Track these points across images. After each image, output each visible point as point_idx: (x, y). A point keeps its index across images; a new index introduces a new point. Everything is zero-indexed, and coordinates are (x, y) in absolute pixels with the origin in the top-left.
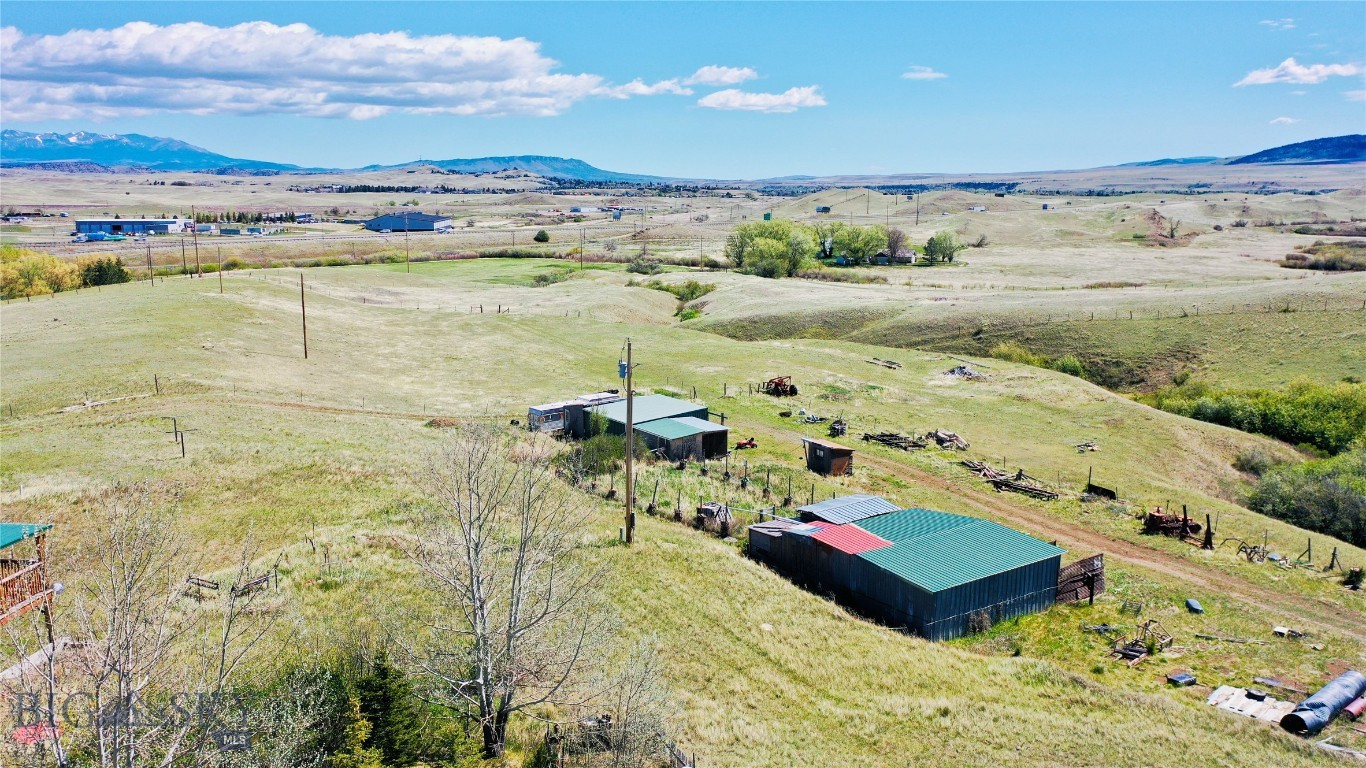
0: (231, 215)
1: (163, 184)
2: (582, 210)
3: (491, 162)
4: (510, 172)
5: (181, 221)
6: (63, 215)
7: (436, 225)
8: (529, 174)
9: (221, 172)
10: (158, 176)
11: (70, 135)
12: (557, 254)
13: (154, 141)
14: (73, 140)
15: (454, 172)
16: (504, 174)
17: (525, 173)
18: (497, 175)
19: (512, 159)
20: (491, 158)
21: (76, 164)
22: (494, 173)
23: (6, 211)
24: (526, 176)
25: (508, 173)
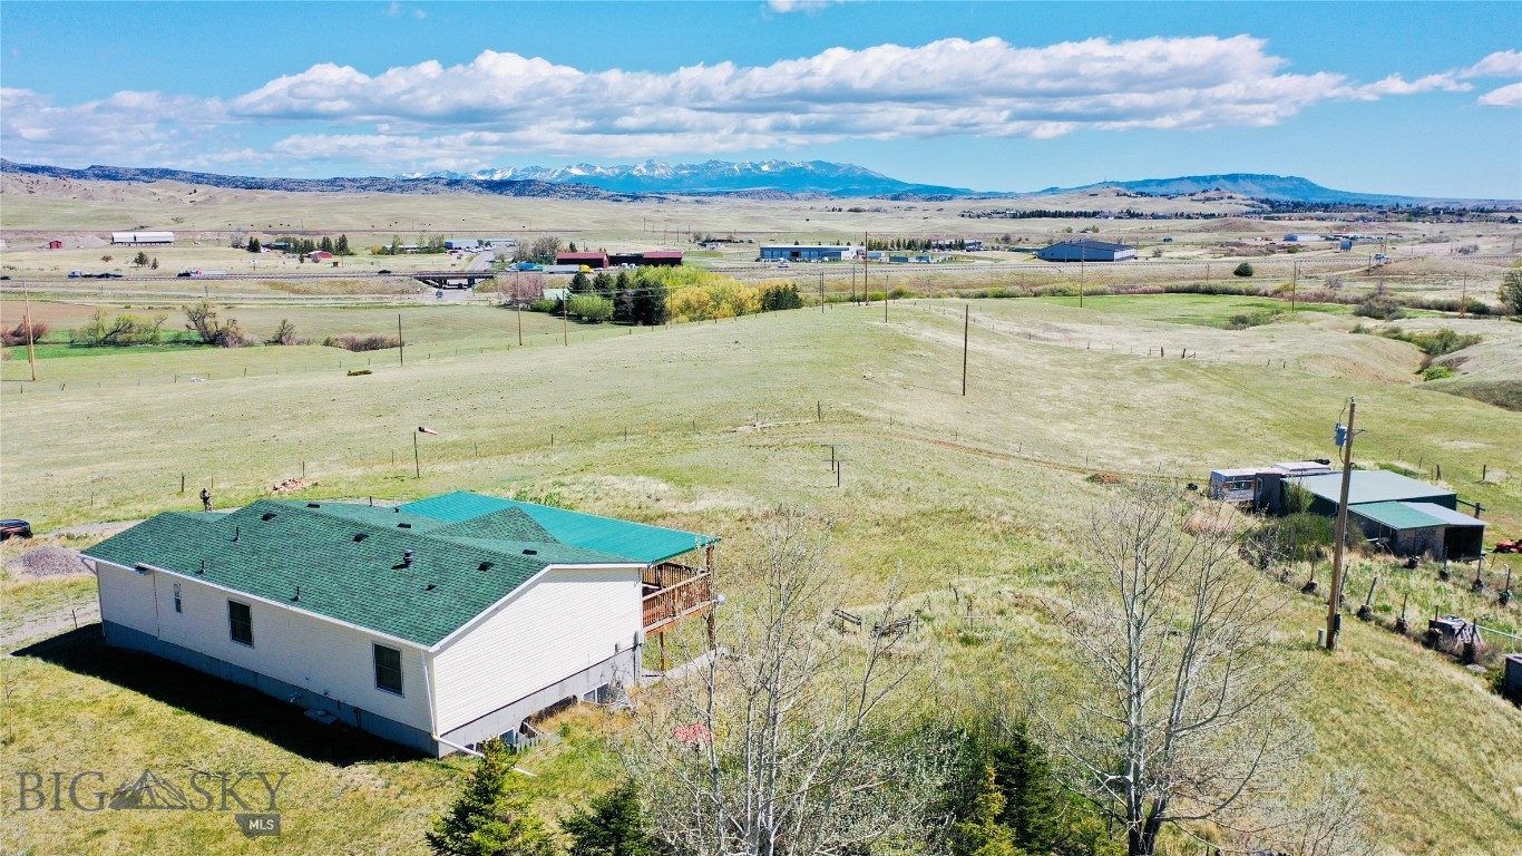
0: (902, 242)
1: (840, 210)
3: (1188, 181)
4: (1211, 194)
5: (854, 248)
6: (750, 242)
7: (1117, 255)
8: (1234, 196)
10: (837, 203)
11: (764, 164)
12: (1262, 291)
13: (836, 167)
14: (765, 168)
15: (1142, 194)
16: (1203, 196)
17: (1229, 195)
18: (1194, 198)
19: (1214, 178)
20: (1189, 178)
22: (1191, 195)
23: (704, 238)
24: (1231, 198)
25: (1208, 195)
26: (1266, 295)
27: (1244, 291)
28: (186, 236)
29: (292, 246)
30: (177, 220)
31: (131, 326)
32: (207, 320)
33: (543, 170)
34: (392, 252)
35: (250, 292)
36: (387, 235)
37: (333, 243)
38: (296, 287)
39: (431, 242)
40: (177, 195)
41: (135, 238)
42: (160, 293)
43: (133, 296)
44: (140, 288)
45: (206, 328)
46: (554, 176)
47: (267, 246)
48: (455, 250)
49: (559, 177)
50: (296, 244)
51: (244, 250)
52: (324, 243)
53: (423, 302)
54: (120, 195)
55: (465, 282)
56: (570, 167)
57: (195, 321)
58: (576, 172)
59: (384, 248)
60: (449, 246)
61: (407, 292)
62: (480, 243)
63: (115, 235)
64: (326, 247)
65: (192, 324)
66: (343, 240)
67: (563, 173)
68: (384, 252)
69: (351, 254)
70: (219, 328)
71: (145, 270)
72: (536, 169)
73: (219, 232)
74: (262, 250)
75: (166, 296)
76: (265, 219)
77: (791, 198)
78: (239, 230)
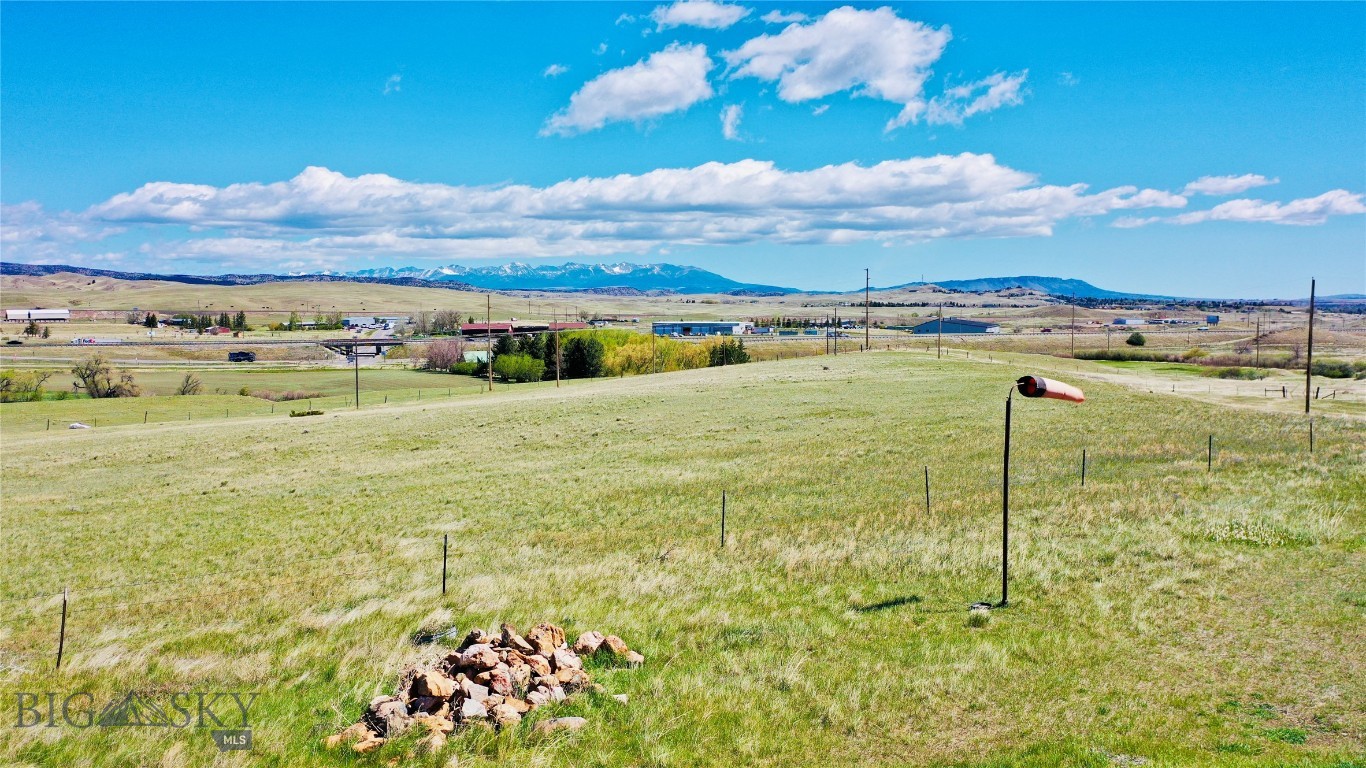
1: (693, 302)
2: (1128, 322)
3: (985, 283)
4: (1014, 291)
6: (635, 321)
7: (988, 330)
8: (1034, 292)
9: (735, 294)
10: (691, 297)
11: (614, 266)
13: (679, 269)
14: (617, 270)
15: (955, 291)
16: (1007, 293)
17: (1030, 291)
18: (1000, 294)
19: (1006, 280)
20: (985, 280)
21: (619, 289)
22: (997, 291)
23: (590, 318)
24: (1031, 294)
25: (1012, 291)
26: (1176, 360)
27: (1152, 357)
28: (82, 315)
29: (189, 322)
30: (74, 303)
31: (8, 384)
32: (98, 377)
33: (417, 270)
34: (290, 328)
35: (146, 358)
36: (282, 316)
37: (231, 320)
38: (196, 354)
39: (329, 319)
40: (76, 285)
41: (29, 315)
42: (48, 359)
43: (18, 361)
44: (28, 354)
45: (96, 386)
46: (428, 275)
47: (164, 322)
48: (353, 327)
49: (431, 276)
50: (193, 320)
51: (140, 326)
52: (222, 320)
53: (333, 366)
54: (19, 284)
55: (373, 349)
56: (441, 268)
57: (84, 379)
58: (447, 272)
59: (281, 324)
60: (346, 323)
61: (314, 359)
62: (377, 321)
63: (9, 312)
64: (224, 323)
65: (81, 383)
66: (241, 317)
67: (436, 273)
68: (281, 328)
69: (249, 330)
70: (112, 385)
71: (35, 339)
72: (410, 269)
73: (116, 311)
74: (159, 325)
75: (54, 362)
76: (160, 300)
77: (643, 294)
78: (136, 310)
